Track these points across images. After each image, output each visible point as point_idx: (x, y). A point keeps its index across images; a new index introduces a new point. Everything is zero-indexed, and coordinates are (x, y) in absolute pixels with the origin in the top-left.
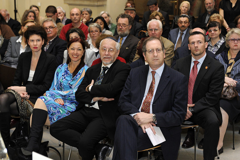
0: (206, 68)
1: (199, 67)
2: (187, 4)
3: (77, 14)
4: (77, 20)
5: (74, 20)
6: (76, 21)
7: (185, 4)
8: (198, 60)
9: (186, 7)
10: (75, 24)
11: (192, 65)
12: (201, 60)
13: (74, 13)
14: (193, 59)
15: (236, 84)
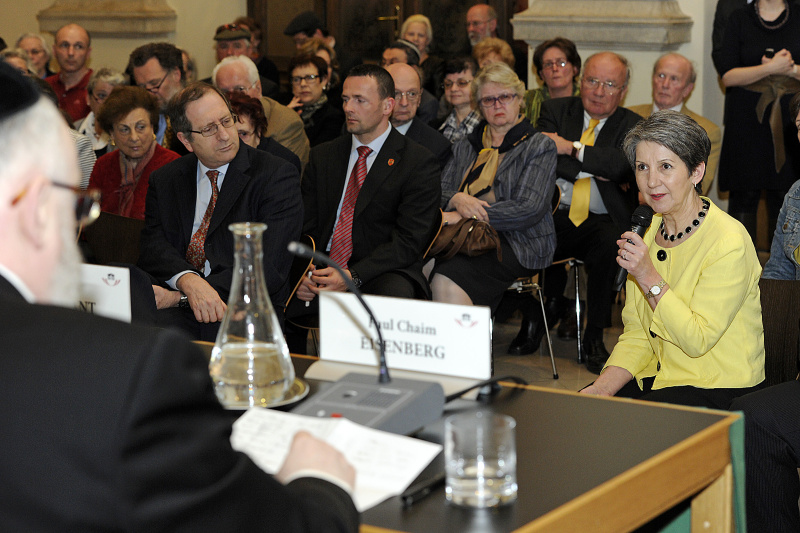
0: (391, 162)
1: (370, 161)
2: (422, 25)
3: (78, 45)
4: (75, 62)
5: (67, 61)
6: (72, 68)
7: (416, 24)
8: (369, 145)
9: (420, 35)
10: (67, 75)
11: (354, 157)
12: (376, 144)
13: (68, 39)
14: (357, 143)
15: (485, 213)
